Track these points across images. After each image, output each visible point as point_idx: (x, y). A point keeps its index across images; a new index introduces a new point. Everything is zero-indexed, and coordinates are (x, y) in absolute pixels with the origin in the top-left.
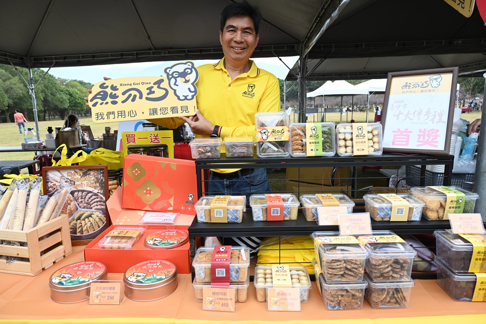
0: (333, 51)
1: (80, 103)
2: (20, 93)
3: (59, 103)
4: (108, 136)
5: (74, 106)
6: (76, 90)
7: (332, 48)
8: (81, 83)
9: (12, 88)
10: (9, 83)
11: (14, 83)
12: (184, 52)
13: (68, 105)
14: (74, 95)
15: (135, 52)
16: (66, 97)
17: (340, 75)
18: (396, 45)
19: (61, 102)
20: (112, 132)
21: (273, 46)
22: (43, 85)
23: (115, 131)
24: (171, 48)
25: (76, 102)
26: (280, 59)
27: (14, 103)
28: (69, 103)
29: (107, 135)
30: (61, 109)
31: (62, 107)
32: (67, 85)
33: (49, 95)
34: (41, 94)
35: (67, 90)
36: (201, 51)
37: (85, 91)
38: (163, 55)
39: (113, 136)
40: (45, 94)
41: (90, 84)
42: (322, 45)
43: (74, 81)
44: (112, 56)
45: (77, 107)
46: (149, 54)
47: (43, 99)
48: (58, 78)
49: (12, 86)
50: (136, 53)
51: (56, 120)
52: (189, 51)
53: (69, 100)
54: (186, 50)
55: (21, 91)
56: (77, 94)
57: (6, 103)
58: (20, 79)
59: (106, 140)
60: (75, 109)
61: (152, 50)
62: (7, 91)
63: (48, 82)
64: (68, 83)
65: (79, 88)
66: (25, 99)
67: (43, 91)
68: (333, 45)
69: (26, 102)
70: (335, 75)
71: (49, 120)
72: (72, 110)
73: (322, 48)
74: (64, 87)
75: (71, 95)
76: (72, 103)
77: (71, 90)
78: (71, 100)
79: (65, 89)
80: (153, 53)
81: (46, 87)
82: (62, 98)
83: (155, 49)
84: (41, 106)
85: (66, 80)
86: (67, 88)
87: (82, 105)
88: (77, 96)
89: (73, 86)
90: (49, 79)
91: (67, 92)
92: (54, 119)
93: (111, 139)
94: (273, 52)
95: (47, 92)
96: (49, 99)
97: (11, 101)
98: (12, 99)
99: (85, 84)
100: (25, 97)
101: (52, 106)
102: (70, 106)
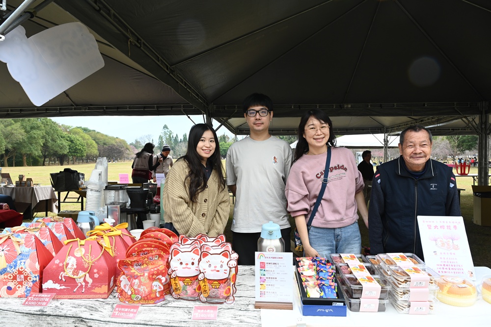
0: (236, 111)
1: (80, 149)
2: (20, 139)
3: (59, 148)
4: (21, 183)
5: (74, 152)
6: (78, 137)
7: (235, 108)
8: (85, 130)
9: (12, 134)
10: (10, 128)
11: (16, 128)
12: (103, 108)
13: (68, 151)
14: (75, 141)
15: (58, 108)
16: (66, 143)
17: (288, 131)
18: (293, 107)
19: (61, 148)
20: (25, 179)
21: (182, 105)
22: (44, 132)
23: (27, 179)
24: (91, 105)
25: (76, 148)
26: (189, 117)
27: (14, 148)
28: (69, 149)
29: (19, 183)
30: (60, 154)
31: (61, 153)
32: (70, 132)
33: (50, 140)
34: (42, 140)
35: (68, 137)
36: (118, 108)
37: (87, 138)
38: (84, 111)
39: (25, 183)
40: (46, 140)
41: (94, 131)
42: (226, 106)
43: (78, 128)
44: (37, 111)
45: (77, 153)
46: (71, 109)
47: (42, 145)
48: (62, 125)
49: (13, 131)
50: (60, 108)
51: (56, 165)
52: (107, 108)
53: (70, 146)
54: (105, 106)
55: (21, 137)
56: (78, 140)
57: (3, 148)
58: (22, 125)
59: (18, 188)
60: (75, 156)
61: (73, 106)
62: (7, 137)
63: (50, 129)
64: (72, 130)
65: (82, 134)
66: (25, 144)
67: (43, 137)
68: (236, 105)
69: (25, 147)
70: (282, 131)
71: (49, 165)
72: (72, 155)
73: (226, 109)
74: (66, 133)
75: (72, 141)
76: (72, 149)
77: (73, 136)
78: (71, 146)
79: (67, 136)
80: (75, 109)
81: (47, 133)
82: (62, 144)
83: (77, 105)
84: (40, 152)
85: (69, 127)
86: (69, 135)
87: (82, 151)
88: (78, 143)
89: (75, 133)
90: (51, 125)
91: (68, 139)
92: (55, 164)
93: (23, 186)
94: (182, 111)
95: (47, 138)
96: (49, 145)
97: (10, 146)
98: (12, 144)
99: (90, 131)
100: (25, 142)
101: (52, 151)
102: (69, 152)
